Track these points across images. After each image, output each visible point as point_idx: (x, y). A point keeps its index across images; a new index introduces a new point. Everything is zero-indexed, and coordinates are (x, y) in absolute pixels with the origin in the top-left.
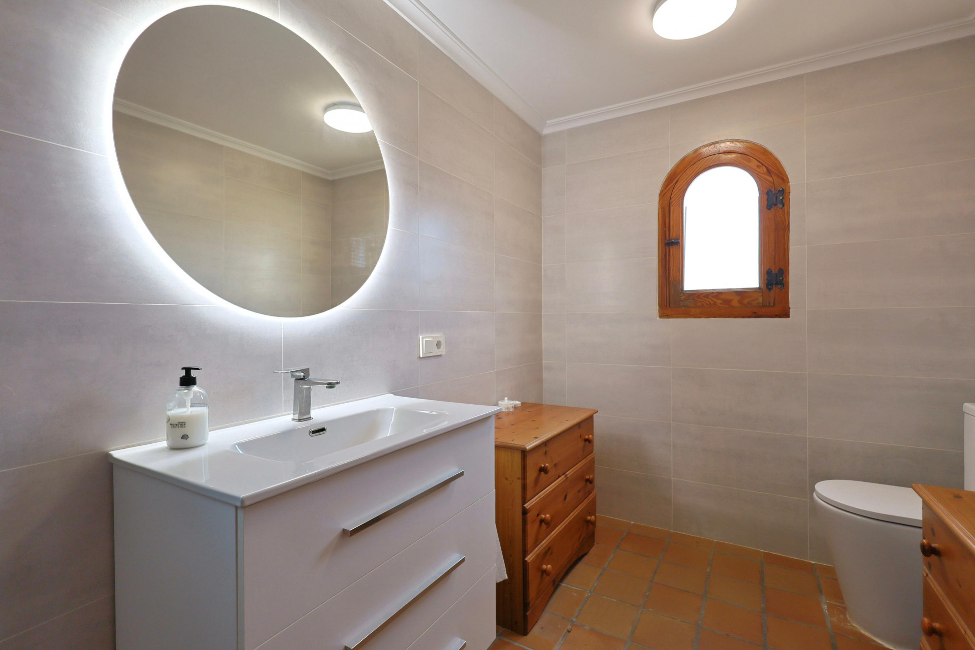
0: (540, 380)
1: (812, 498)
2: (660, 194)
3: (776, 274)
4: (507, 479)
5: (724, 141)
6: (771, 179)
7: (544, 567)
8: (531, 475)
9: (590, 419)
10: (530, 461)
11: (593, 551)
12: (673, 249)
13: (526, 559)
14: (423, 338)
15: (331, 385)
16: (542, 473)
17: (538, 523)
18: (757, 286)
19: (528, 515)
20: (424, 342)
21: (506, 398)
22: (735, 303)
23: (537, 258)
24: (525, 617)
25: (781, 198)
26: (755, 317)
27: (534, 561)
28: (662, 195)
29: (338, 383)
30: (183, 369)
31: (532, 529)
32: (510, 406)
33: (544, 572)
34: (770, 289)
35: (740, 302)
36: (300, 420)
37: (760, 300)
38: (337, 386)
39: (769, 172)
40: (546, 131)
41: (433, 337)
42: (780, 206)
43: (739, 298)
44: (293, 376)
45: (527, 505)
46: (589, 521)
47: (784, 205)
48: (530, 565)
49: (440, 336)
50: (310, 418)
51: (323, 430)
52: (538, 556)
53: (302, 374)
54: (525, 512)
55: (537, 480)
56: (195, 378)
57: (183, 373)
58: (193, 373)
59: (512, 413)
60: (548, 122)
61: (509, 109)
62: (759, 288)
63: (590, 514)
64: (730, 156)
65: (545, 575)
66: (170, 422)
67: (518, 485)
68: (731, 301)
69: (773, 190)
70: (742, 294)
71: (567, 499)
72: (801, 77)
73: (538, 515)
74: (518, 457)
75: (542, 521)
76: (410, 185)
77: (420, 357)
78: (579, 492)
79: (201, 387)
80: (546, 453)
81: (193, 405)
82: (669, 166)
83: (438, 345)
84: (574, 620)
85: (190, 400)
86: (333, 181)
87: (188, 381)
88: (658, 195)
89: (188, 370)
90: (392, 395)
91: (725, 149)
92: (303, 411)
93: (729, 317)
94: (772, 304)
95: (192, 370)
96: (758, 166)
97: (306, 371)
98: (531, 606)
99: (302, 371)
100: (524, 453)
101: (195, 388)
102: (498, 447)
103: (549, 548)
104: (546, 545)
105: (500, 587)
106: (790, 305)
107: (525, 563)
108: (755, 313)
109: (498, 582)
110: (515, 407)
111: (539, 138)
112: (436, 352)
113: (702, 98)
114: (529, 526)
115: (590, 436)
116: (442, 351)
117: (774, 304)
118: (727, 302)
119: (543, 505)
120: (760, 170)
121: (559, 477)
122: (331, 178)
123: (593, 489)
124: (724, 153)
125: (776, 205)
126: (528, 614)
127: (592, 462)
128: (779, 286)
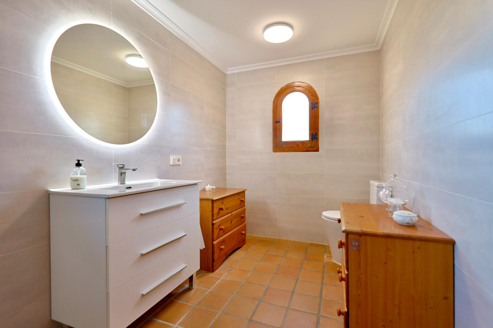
0: (225, 179)
1: (321, 217)
2: (273, 102)
3: (315, 135)
4: (206, 212)
5: (297, 82)
6: (313, 98)
7: (221, 247)
8: (216, 211)
9: (243, 192)
10: (215, 205)
11: (244, 246)
12: (278, 124)
13: (214, 243)
14: (172, 157)
15: (134, 170)
16: (221, 210)
17: (218, 230)
18: (308, 139)
19: (214, 226)
20: (172, 159)
21: (209, 185)
22: (300, 146)
23: (224, 126)
24: (213, 265)
25: (316, 105)
26: (307, 152)
27: (217, 244)
28: (274, 102)
29: (137, 169)
30: (77, 160)
31: (216, 232)
32: (211, 188)
33: (221, 249)
34: (312, 141)
35: (302, 146)
36: (121, 184)
37: (309, 145)
38: (136, 170)
39: (312, 95)
40: (228, 73)
41: (176, 157)
42: (316, 108)
43: (302, 144)
44: (118, 167)
45: (214, 222)
46: (242, 234)
47: (317, 108)
48: (215, 245)
49: (180, 157)
50: (125, 184)
51: (131, 188)
52: (218, 242)
53: (122, 166)
54: (213, 224)
55: (218, 213)
56: (81, 164)
57: (77, 162)
58: (81, 162)
59: (212, 191)
60: (229, 69)
61: (210, 63)
62: (309, 140)
63: (243, 231)
64: (299, 88)
65: (222, 250)
66: (72, 179)
67: (210, 214)
68: (299, 145)
69: (313, 102)
70: (303, 143)
71: (232, 223)
72: (323, 59)
73: (219, 226)
74: (210, 203)
75: (221, 229)
76: (166, 94)
77: (170, 165)
78: (238, 221)
79: (83, 167)
80: (222, 203)
81: (80, 175)
82: (277, 90)
83: (179, 160)
84: (233, 267)
85: (79, 173)
86: (129, 88)
87: (78, 165)
88: (272, 102)
89: (79, 161)
90: (159, 179)
91: (297, 85)
92: (122, 180)
93: (298, 152)
94: (313, 146)
95: (80, 161)
96: (309, 93)
97: (124, 165)
98: (215, 261)
99: (122, 165)
100: (213, 201)
101: (81, 167)
102: (201, 200)
103: (224, 240)
104: (223, 239)
105: (202, 251)
106: (319, 147)
107: (213, 244)
108: (307, 150)
109: (201, 249)
110: (213, 189)
111: (225, 75)
112: (177, 163)
113: (288, 64)
114: (215, 230)
115: (243, 199)
116: (180, 163)
117: (314, 146)
118: (298, 146)
119: (222, 223)
120: (309, 94)
121: (229, 214)
122: (128, 87)
123: (245, 221)
124: (297, 87)
125: (314, 108)
126: (214, 264)
127: (244, 210)
128: (316, 140)
